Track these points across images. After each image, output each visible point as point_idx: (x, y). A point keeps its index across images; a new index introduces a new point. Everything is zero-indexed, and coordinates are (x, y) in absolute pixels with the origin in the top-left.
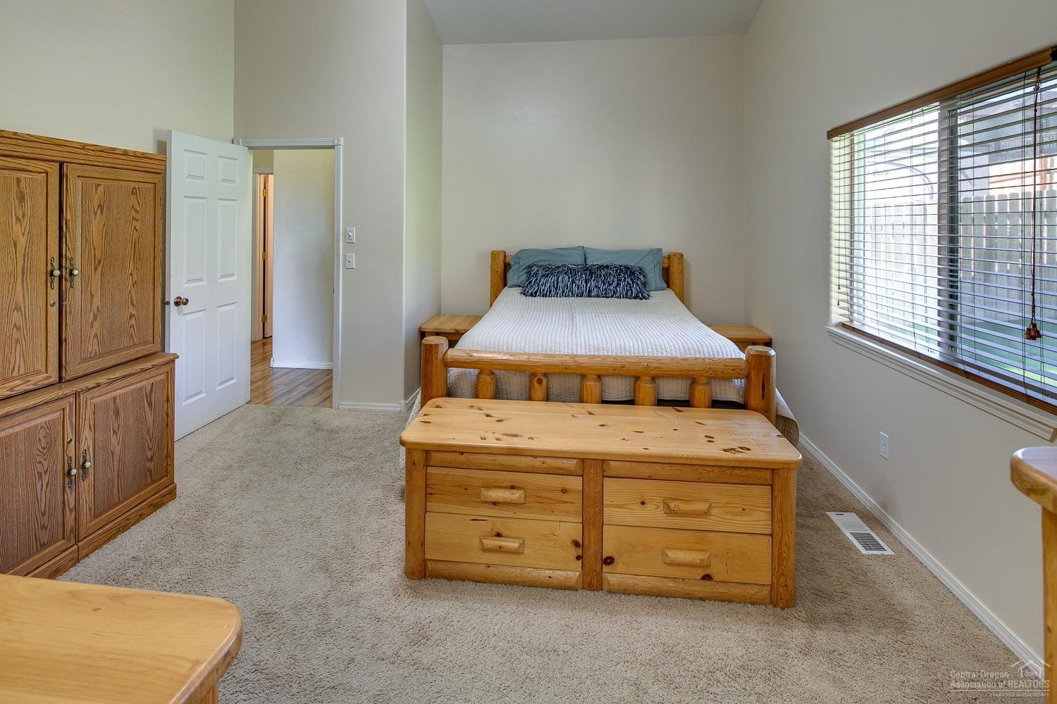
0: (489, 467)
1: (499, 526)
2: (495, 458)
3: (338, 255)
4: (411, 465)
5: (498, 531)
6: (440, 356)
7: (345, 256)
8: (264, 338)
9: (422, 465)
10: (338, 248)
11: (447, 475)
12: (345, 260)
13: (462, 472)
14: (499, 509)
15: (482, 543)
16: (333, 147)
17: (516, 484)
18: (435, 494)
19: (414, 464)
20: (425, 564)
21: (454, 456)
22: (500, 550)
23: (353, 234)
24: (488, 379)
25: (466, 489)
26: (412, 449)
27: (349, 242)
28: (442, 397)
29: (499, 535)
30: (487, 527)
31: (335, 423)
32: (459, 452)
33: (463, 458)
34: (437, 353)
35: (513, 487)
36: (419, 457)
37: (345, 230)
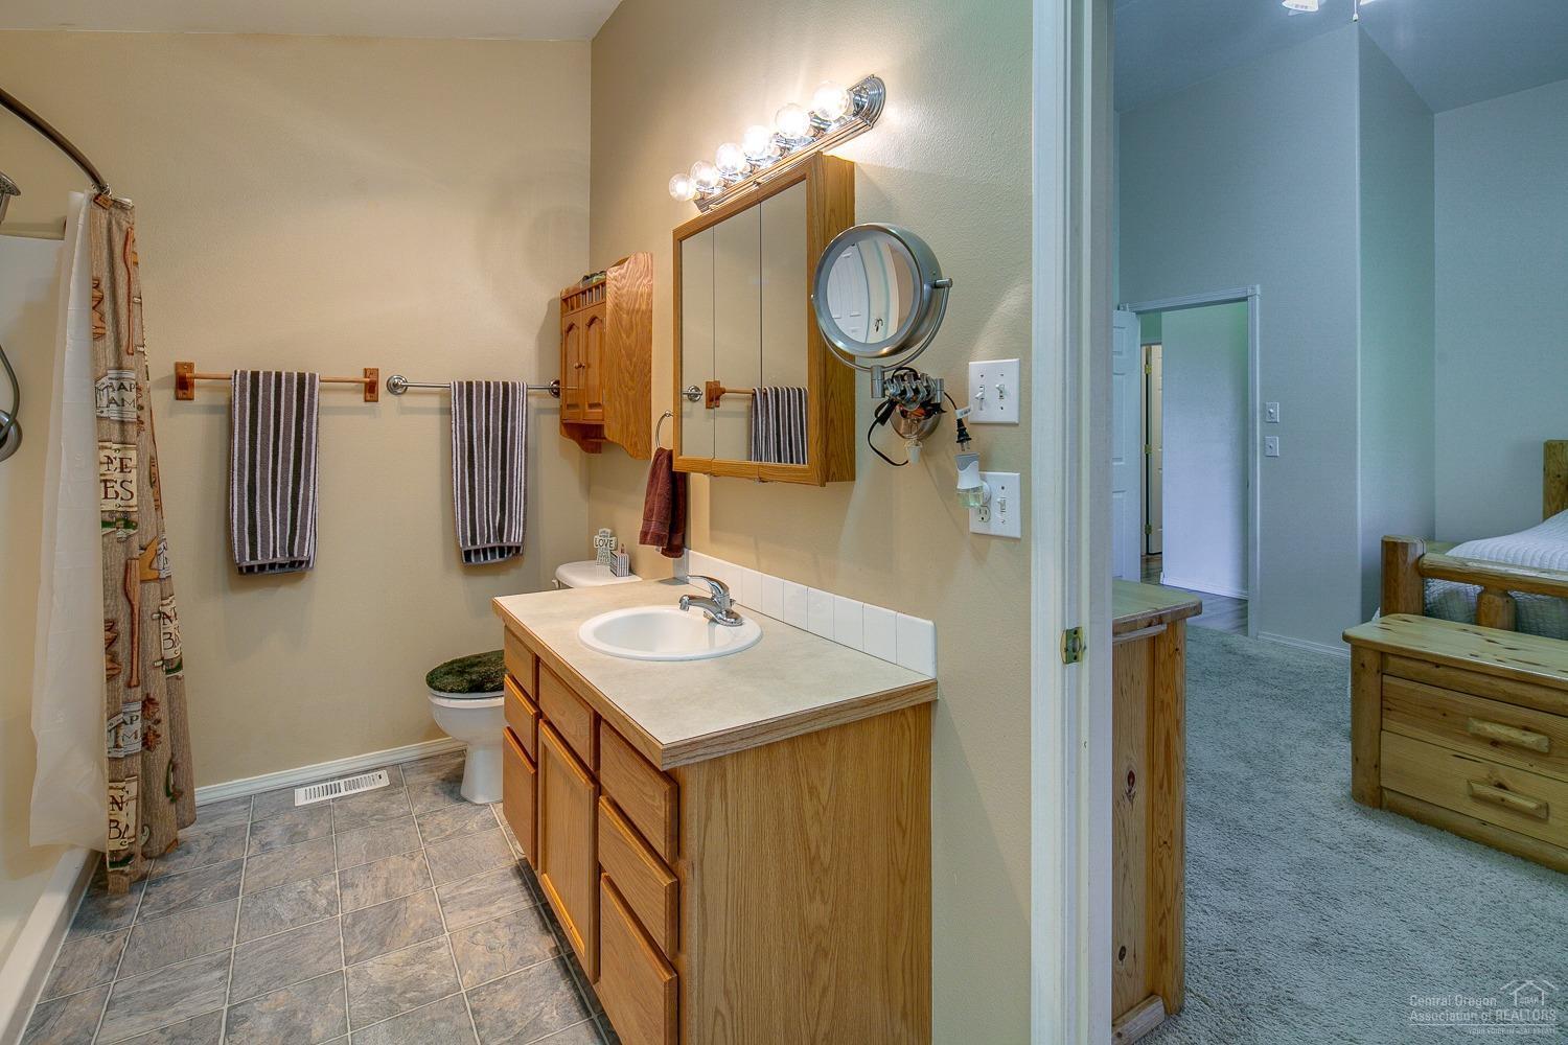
0: (1484, 692)
1: (1503, 775)
2: (1493, 682)
3: (1254, 437)
4: (1358, 667)
5: (1501, 781)
6: (1411, 559)
7: (1263, 440)
8: (1148, 553)
9: (1375, 670)
10: (1254, 430)
11: (1414, 691)
12: (1263, 444)
13: (1441, 693)
14: (1502, 754)
15: (1472, 788)
16: (1245, 299)
17: (1531, 726)
18: (1395, 710)
19: (1363, 665)
20: (1381, 793)
21: (1425, 667)
22: (1501, 805)
23: (1276, 410)
24: (1499, 601)
25: (1444, 715)
26: (1361, 647)
27: (1269, 422)
28: (1414, 614)
29: (1501, 786)
30: (1481, 771)
31: (1253, 651)
32: (1433, 663)
33: (1440, 672)
34: (1406, 555)
35: (1526, 729)
36: (1370, 659)
37: (1263, 405)
